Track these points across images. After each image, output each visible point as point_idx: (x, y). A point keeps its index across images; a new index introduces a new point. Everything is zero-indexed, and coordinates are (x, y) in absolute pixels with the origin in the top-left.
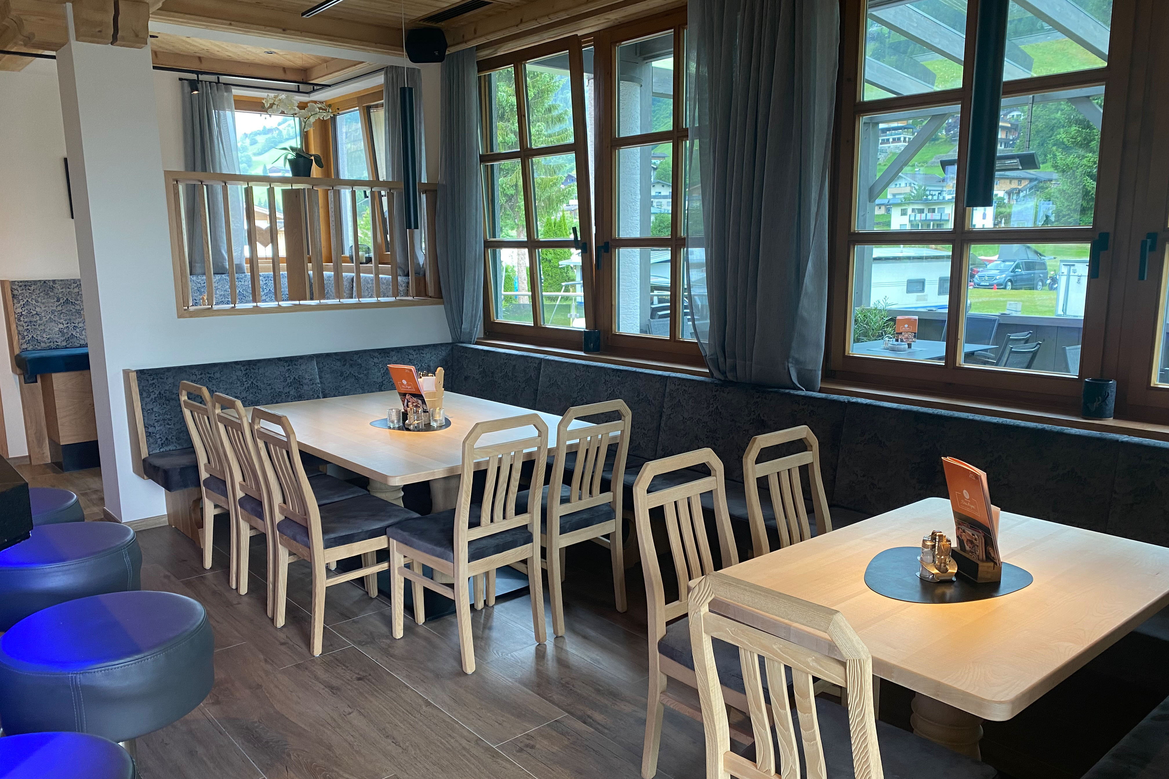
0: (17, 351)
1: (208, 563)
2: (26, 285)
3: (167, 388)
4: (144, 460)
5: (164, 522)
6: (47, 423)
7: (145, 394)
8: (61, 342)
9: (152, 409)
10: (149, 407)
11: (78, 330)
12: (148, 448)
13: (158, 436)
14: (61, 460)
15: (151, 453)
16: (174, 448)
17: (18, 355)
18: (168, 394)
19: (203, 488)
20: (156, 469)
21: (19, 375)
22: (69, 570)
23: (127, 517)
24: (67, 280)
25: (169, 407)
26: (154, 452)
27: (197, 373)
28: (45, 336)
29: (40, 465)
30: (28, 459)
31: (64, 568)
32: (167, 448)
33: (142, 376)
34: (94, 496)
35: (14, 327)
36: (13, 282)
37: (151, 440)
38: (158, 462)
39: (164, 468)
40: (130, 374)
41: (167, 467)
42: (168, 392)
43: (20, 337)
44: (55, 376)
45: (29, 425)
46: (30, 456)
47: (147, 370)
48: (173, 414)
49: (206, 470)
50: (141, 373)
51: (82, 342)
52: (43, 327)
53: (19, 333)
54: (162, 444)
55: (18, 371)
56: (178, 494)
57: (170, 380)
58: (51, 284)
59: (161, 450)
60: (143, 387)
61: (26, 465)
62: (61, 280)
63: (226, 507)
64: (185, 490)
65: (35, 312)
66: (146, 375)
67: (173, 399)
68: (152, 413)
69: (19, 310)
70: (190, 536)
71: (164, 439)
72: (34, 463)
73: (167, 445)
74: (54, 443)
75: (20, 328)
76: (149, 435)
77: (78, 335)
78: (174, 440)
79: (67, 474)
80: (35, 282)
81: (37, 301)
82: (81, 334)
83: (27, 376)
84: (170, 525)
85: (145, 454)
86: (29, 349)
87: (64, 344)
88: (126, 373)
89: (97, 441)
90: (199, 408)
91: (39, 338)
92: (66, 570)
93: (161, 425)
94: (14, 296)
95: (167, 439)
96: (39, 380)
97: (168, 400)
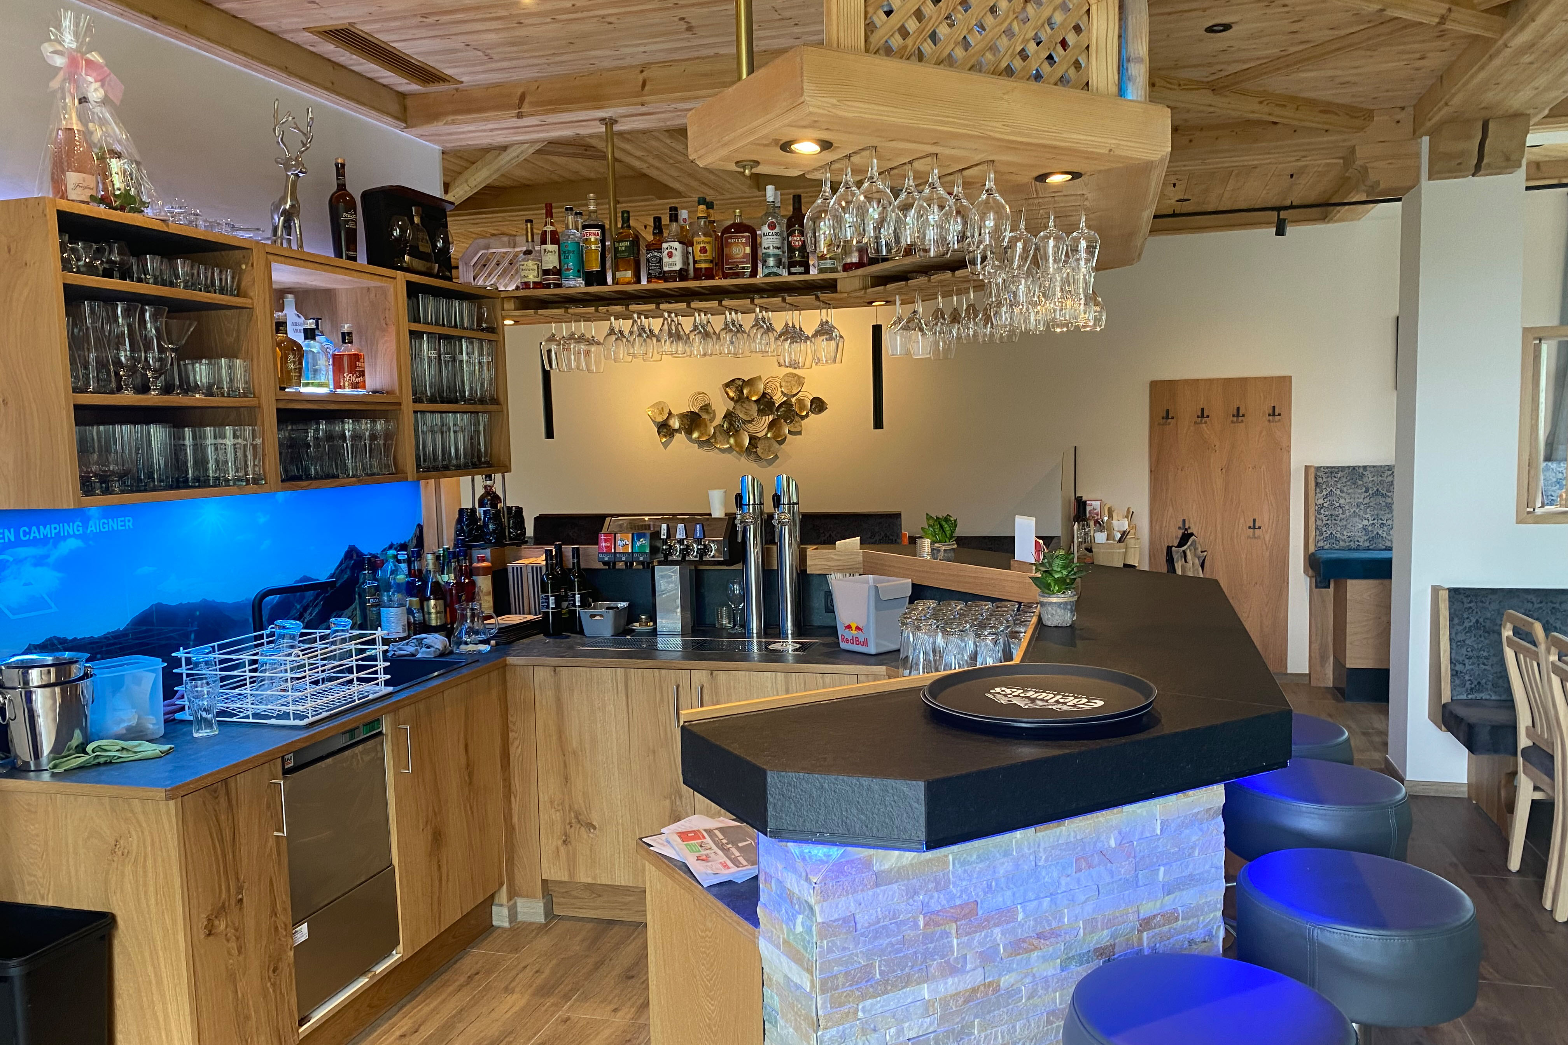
0: (1312, 549)
1: (1515, 863)
2: (1332, 471)
3: (1489, 615)
4: (1444, 706)
5: (1463, 792)
6: (1334, 639)
7: (1456, 621)
8: (1363, 542)
9: (1464, 641)
10: (1461, 637)
11: (1385, 528)
12: (1452, 691)
13: (1467, 678)
14: (1343, 685)
15: (1455, 698)
16: (1488, 697)
17: (1312, 554)
18: (1488, 624)
19: (1520, 760)
20: (1459, 720)
21: (1311, 577)
22: (1325, 815)
23: (1412, 774)
24: (1381, 466)
25: (1487, 642)
26: (1459, 697)
27: (1534, 600)
28: (1345, 533)
29: (1319, 688)
30: (1308, 678)
31: (1321, 812)
32: (1479, 696)
33: (1457, 596)
34: (1377, 739)
35: (1312, 520)
36: (1318, 469)
37: (1457, 682)
38: (1461, 711)
39: (1469, 721)
40: (1441, 592)
41: (1473, 720)
42: (1488, 621)
43: (1318, 533)
44: (1350, 582)
45: (1313, 638)
46: (1310, 674)
47: (1464, 589)
48: (1492, 652)
49: (1528, 736)
50: (1455, 593)
51: (1388, 544)
52: (1345, 523)
53: (1317, 528)
54: (1472, 689)
55: (1310, 572)
56: (1485, 759)
57: (1494, 606)
58: (1361, 470)
59: (1470, 697)
60: (1455, 610)
61: (1304, 685)
62: (1374, 467)
63: (1550, 792)
64: (1496, 757)
65: (1338, 505)
66: (1462, 596)
67: (1494, 632)
68: (1462, 646)
69: (1321, 501)
70: (1495, 821)
71: (1476, 683)
72: (1313, 683)
73: (1478, 691)
74: (1339, 663)
75: (1319, 523)
76: (1455, 674)
77: (1385, 535)
78: (1489, 686)
79: (1349, 704)
80: (1343, 469)
81: (1342, 491)
82: (1388, 534)
83: (1318, 580)
84: (1470, 798)
85: (1446, 697)
86: (1326, 547)
87: (1367, 544)
88: (1436, 590)
89: (1388, 671)
90: (1528, 650)
91: (1338, 535)
92: (1322, 815)
93: (1473, 664)
94: (1317, 484)
95: (1479, 683)
96: (1332, 585)
97: (1487, 632)
